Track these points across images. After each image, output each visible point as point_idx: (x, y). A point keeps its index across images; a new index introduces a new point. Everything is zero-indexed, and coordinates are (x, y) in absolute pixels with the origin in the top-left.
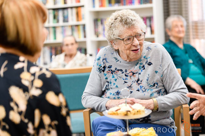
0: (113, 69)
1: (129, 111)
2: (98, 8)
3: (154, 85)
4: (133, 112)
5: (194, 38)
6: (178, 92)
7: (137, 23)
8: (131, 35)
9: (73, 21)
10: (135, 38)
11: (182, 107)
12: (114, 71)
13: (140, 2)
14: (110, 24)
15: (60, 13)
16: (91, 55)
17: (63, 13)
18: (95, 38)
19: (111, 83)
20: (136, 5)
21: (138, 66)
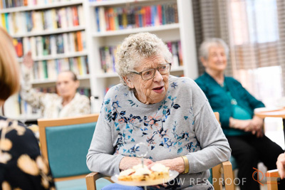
0: (127, 115)
1: (148, 175)
2: (104, 32)
3: (183, 137)
4: (152, 175)
5: (238, 69)
6: (216, 145)
7: (159, 50)
8: (152, 68)
9: (70, 51)
10: (157, 72)
11: (222, 166)
12: (129, 119)
13: (162, 22)
14: (123, 52)
15: (53, 41)
16: (97, 98)
17: (57, 41)
18: (102, 74)
19: (124, 135)
20: (157, 26)
21: (162, 110)
